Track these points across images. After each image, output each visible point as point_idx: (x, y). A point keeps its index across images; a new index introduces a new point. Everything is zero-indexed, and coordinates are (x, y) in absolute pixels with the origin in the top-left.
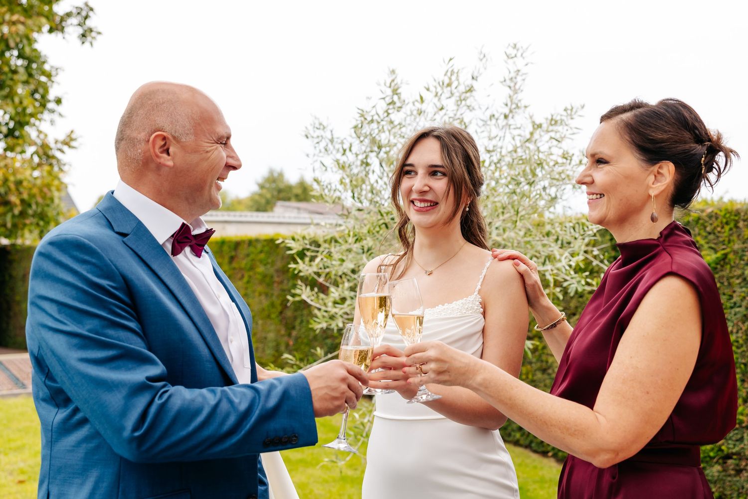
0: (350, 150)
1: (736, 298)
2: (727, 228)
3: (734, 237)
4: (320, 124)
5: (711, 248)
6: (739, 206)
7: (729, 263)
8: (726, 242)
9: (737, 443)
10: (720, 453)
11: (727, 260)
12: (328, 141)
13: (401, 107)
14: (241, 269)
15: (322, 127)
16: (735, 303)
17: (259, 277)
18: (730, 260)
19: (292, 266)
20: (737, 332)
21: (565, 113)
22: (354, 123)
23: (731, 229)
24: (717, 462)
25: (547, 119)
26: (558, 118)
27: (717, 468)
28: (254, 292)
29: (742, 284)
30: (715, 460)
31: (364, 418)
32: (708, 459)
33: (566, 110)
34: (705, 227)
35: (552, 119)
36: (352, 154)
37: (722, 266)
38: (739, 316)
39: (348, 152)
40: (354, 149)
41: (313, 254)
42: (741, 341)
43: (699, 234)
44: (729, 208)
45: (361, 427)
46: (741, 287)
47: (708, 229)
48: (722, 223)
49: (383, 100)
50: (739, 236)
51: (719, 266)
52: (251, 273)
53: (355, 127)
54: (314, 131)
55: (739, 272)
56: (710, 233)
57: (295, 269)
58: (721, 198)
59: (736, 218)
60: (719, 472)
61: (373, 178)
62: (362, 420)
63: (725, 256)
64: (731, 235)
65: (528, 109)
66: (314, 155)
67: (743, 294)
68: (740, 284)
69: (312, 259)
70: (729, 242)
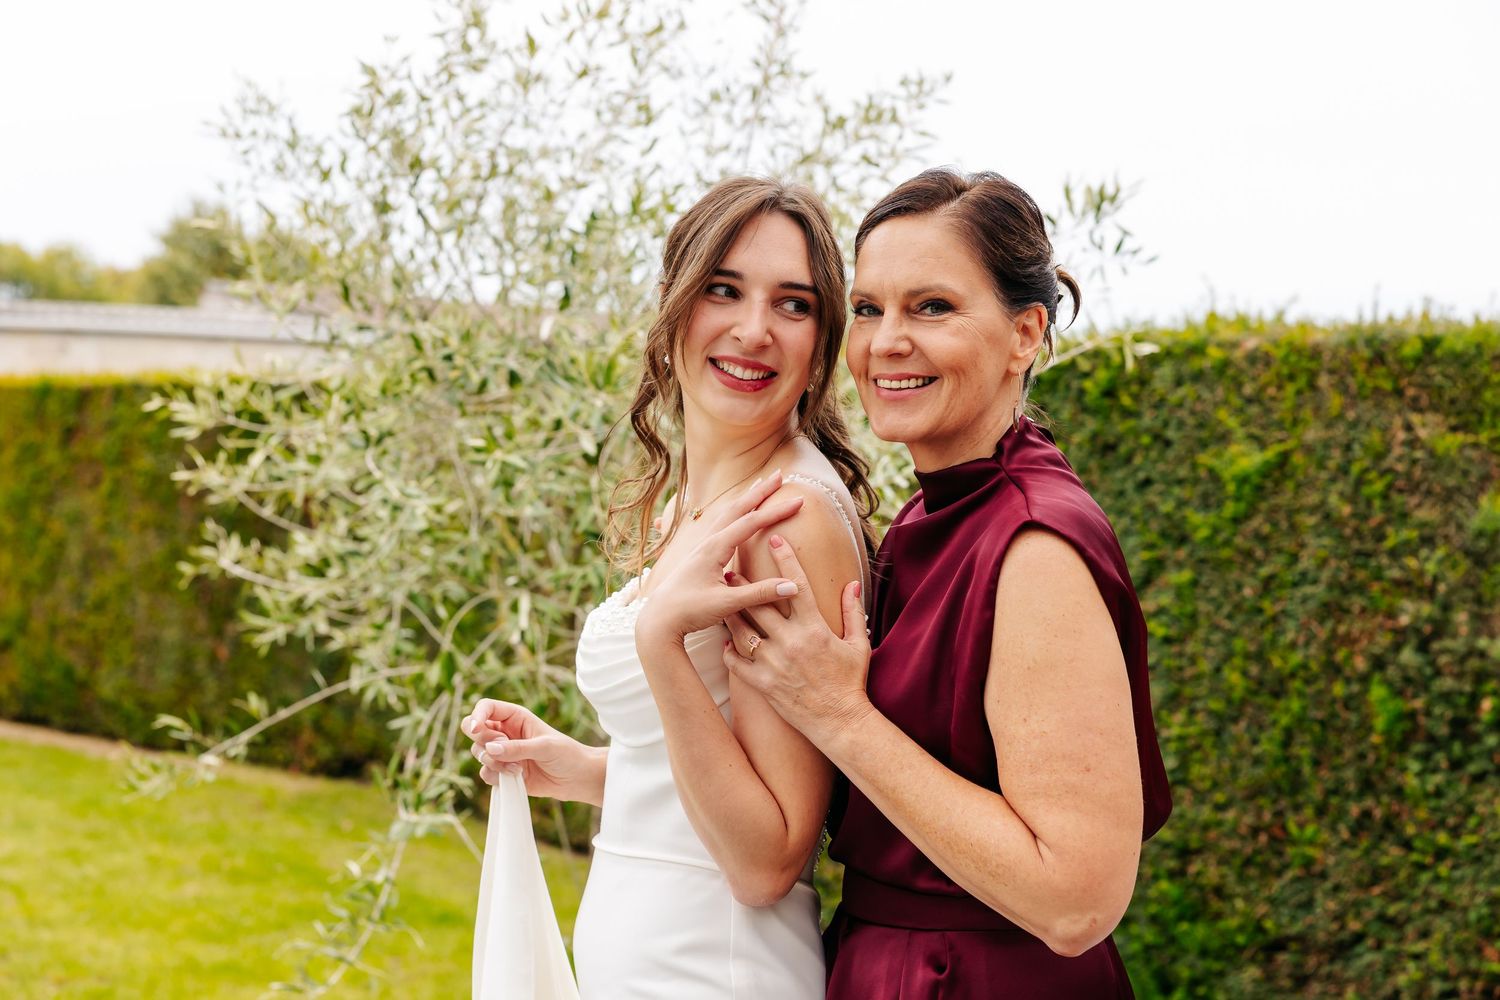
0: (343, 169)
1: (1306, 563)
2: (1290, 389)
3: (1307, 413)
4: (261, 99)
5: (1252, 437)
6: (1319, 337)
7: (1291, 476)
8: (1287, 424)
9: (1300, 913)
10: (1260, 938)
11: (1288, 469)
12: (283, 146)
13: (484, 61)
14: (92, 461)
15: (265, 107)
16: (1304, 574)
17: (140, 482)
18: (1295, 468)
19: (181, 475)
20: (1307, 644)
21: (902, 92)
22: (352, 101)
23: (1299, 393)
24: (1253, 960)
25: (857, 105)
26: (886, 104)
27: (1252, 972)
28: (127, 519)
29: (1323, 528)
30: (1247, 954)
31: (375, 872)
32: (1230, 952)
33: (904, 83)
34: (1239, 386)
35: (870, 107)
36: (349, 179)
37: (1277, 483)
38: (1312, 605)
39: (336, 175)
40: (353, 168)
41: (243, 444)
42: (1314, 666)
43: (1226, 402)
44: (1298, 339)
45: (368, 896)
46: (1319, 536)
47: (1249, 389)
48: (1278, 375)
49: (438, 40)
50: (1317, 410)
51: (1269, 484)
52: (119, 472)
53: (357, 111)
54: (244, 119)
55: (1313, 498)
56: (1250, 401)
57: (188, 483)
58: (1280, 316)
59: (1313, 365)
60: (1255, 981)
61: (400, 244)
62: (369, 878)
63: (1285, 457)
64: (1299, 407)
65: (809, 82)
66: (239, 185)
67: (1323, 553)
68: (1315, 527)
69: (241, 456)
70: (1295, 422)
